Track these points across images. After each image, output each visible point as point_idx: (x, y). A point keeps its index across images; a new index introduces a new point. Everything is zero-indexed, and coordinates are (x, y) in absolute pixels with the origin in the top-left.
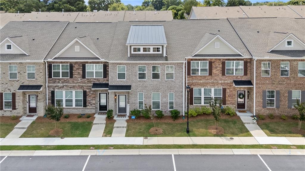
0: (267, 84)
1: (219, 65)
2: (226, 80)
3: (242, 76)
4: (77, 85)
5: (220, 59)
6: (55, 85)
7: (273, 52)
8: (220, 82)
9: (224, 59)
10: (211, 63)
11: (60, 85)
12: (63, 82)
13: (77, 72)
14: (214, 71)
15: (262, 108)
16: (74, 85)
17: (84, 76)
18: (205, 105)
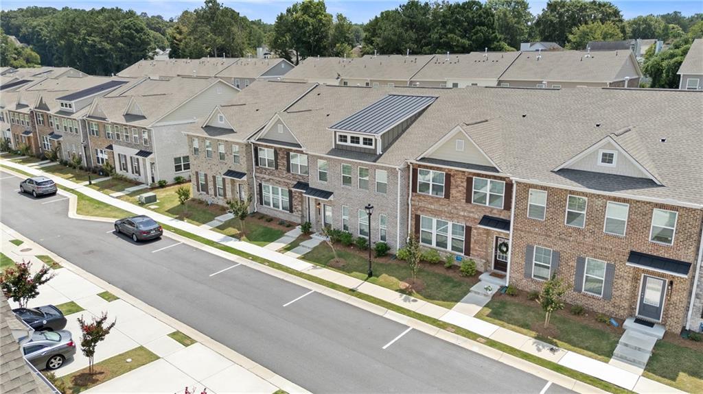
0: (536, 233)
1: (462, 182)
2: (473, 212)
3: (501, 211)
4: (282, 180)
5: (464, 172)
6: (262, 176)
7: (563, 172)
8: (462, 213)
9: (470, 173)
10: (448, 176)
11: (267, 177)
12: (269, 174)
13: (282, 162)
14: (453, 192)
15: (522, 276)
16: (280, 179)
17: (288, 170)
18: (438, 248)
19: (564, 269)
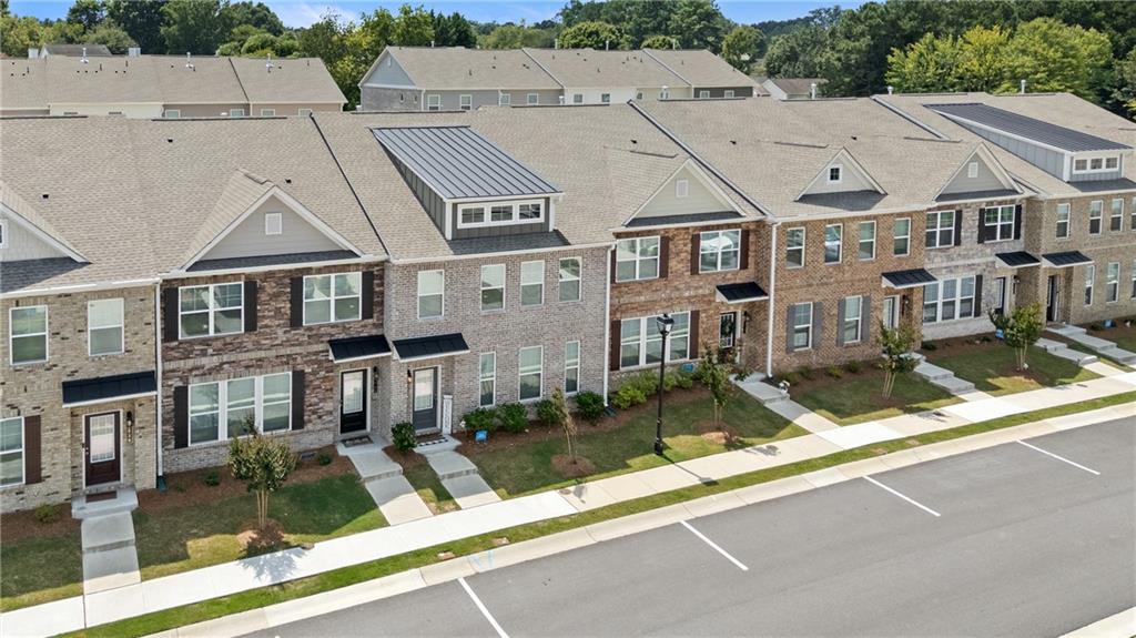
0: (797, 287)
1: (685, 245)
2: (701, 287)
3: (737, 273)
4: (273, 353)
5: (688, 228)
6: (190, 363)
7: (806, 199)
8: (687, 294)
9: (696, 228)
10: (665, 241)
13: (273, 309)
14: (673, 264)
15: (784, 354)
16: (262, 354)
17: (295, 321)
18: (650, 365)
19: (827, 323)
